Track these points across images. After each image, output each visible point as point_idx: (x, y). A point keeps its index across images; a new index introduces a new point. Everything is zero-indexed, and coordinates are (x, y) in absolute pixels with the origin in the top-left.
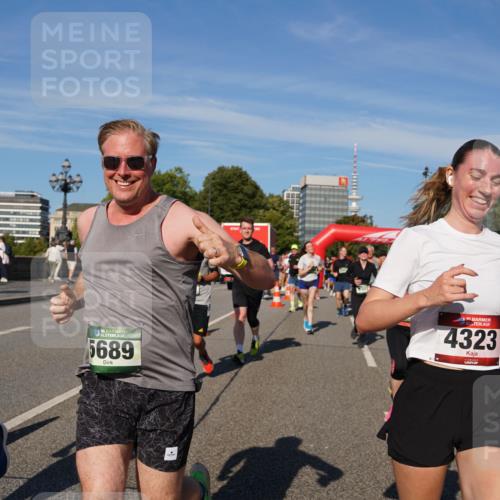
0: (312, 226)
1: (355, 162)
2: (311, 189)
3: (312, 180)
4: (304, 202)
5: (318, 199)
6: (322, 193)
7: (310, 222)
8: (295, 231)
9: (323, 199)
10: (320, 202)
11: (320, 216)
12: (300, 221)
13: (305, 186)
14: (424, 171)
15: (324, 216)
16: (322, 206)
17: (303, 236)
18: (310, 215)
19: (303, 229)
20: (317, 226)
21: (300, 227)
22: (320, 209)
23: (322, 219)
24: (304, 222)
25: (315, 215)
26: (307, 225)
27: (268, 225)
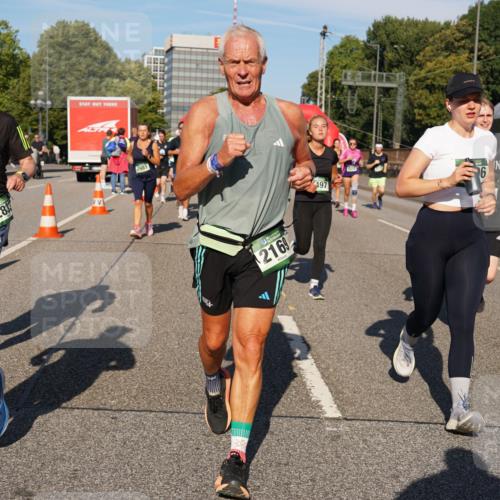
0: (181, 100)
1: (235, 18)
2: (179, 53)
3: (179, 41)
4: (170, 70)
5: (188, 65)
6: (194, 57)
7: (178, 95)
8: (159, 107)
9: (194, 66)
10: (190, 70)
11: (190, 87)
12: (165, 93)
13: (172, 48)
14: (321, 30)
15: (196, 87)
16: (193, 75)
17: (169, 113)
18: (178, 87)
19: (169, 104)
20: (187, 100)
21: (165, 102)
22: (190, 78)
23: (193, 92)
24: (170, 96)
25: (184, 87)
26: (174, 99)
27: (127, 99)
